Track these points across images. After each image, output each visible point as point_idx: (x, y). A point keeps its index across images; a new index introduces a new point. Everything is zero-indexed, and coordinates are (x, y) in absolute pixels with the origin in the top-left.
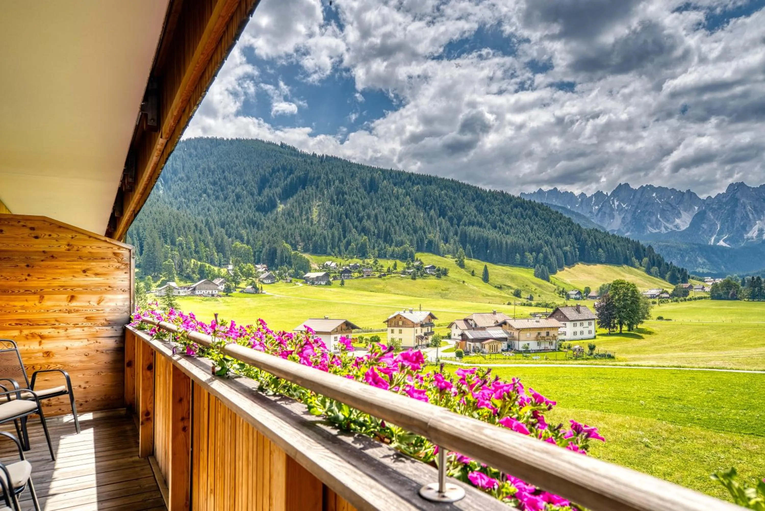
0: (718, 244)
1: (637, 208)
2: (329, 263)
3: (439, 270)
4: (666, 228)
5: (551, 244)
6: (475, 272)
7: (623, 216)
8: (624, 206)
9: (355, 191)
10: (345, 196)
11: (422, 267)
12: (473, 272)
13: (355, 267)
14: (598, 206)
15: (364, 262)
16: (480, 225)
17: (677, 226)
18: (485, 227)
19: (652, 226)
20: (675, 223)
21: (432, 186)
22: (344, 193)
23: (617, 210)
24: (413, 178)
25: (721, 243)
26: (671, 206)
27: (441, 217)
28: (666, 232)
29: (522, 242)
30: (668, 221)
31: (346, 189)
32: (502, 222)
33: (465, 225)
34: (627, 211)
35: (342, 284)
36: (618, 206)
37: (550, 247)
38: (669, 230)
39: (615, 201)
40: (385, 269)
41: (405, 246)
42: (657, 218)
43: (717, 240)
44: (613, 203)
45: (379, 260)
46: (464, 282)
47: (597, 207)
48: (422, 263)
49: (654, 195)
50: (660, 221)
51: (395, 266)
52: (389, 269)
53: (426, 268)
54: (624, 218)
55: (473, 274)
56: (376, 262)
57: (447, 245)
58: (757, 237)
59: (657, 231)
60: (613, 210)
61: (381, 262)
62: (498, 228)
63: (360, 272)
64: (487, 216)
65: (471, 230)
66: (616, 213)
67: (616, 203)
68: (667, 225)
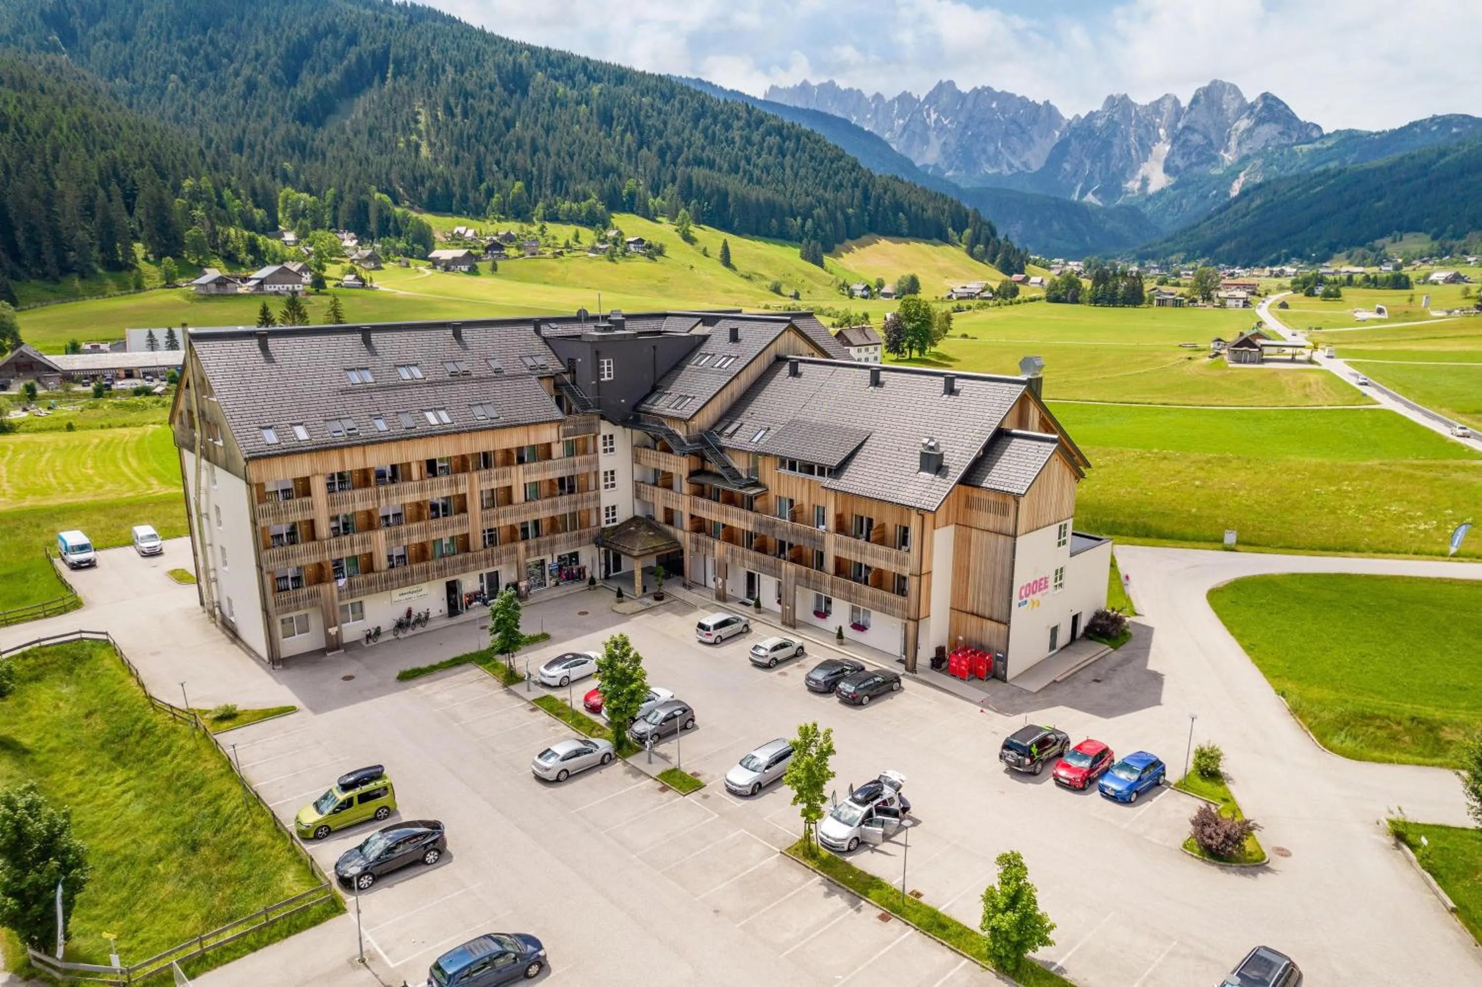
0: (1085, 199)
1: (966, 127)
2: (462, 230)
3: (650, 246)
4: (1010, 166)
5: (826, 205)
6: (708, 250)
7: (943, 140)
8: (946, 122)
9: (487, 91)
10: (470, 101)
11: (622, 241)
12: (705, 250)
13: (509, 238)
14: (904, 119)
15: (522, 229)
16: (711, 165)
17: (1025, 164)
18: (720, 170)
19: (988, 161)
20: (1023, 160)
21: (624, 87)
22: (467, 95)
23: (934, 129)
24: (590, 68)
25: (1090, 198)
26: (1020, 126)
27: (645, 149)
28: (1009, 173)
29: (781, 198)
30: (1013, 153)
31: (470, 87)
32: (748, 160)
33: (687, 166)
34: (950, 131)
35: (494, 268)
36: (935, 122)
37: (823, 208)
38: (1015, 171)
39: (932, 112)
40: (561, 242)
41: (590, 201)
42: (997, 148)
43: (1083, 193)
44: (929, 116)
45: (548, 224)
46: (692, 267)
47: (901, 122)
48: (621, 233)
49: (994, 105)
50: (1000, 152)
51: (577, 237)
52: (567, 243)
53: (629, 243)
54: (945, 144)
55: (705, 253)
56: (542, 229)
57: (659, 199)
58: (1139, 189)
59: (995, 170)
60: (927, 128)
61: (552, 228)
62: (741, 173)
63: (519, 248)
64: (723, 149)
65: (699, 174)
66: (932, 135)
67: (934, 116)
68: (1013, 161)
